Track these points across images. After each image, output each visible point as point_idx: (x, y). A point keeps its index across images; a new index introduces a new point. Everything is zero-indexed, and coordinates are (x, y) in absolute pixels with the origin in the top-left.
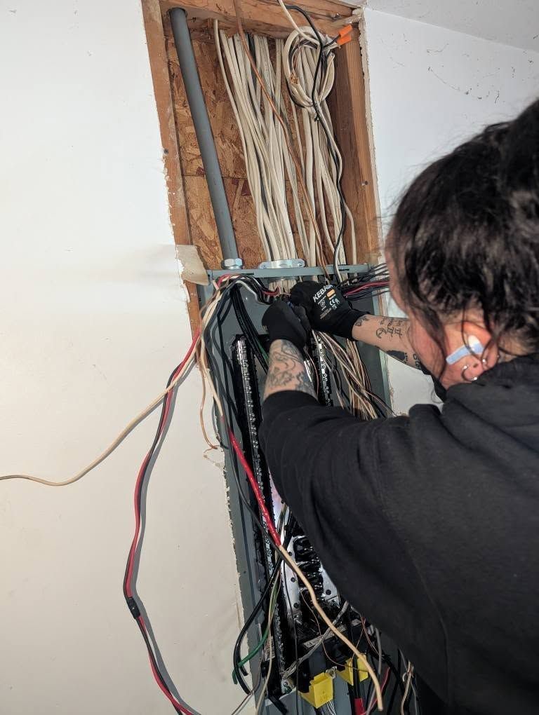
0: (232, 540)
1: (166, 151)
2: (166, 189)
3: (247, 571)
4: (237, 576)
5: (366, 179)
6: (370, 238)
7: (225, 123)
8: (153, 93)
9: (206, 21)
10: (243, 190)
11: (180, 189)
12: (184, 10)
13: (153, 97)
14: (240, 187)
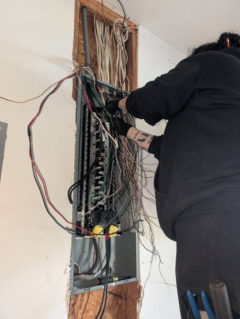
0: (74, 158)
1: (74, 37)
2: (73, 46)
3: (78, 170)
4: (74, 170)
5: (135, 69)
6: (134, 87)
7: (93, 44)
8: (74, 21)
9: (92, 14)
10: (95, 64)
11: (77, 49)
12: (86, 8)
13: (74, 22)
14: (94, 63)
